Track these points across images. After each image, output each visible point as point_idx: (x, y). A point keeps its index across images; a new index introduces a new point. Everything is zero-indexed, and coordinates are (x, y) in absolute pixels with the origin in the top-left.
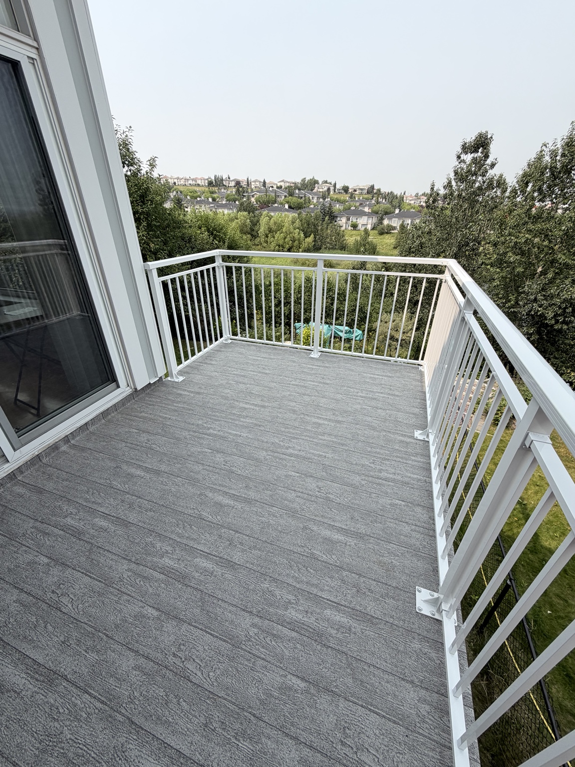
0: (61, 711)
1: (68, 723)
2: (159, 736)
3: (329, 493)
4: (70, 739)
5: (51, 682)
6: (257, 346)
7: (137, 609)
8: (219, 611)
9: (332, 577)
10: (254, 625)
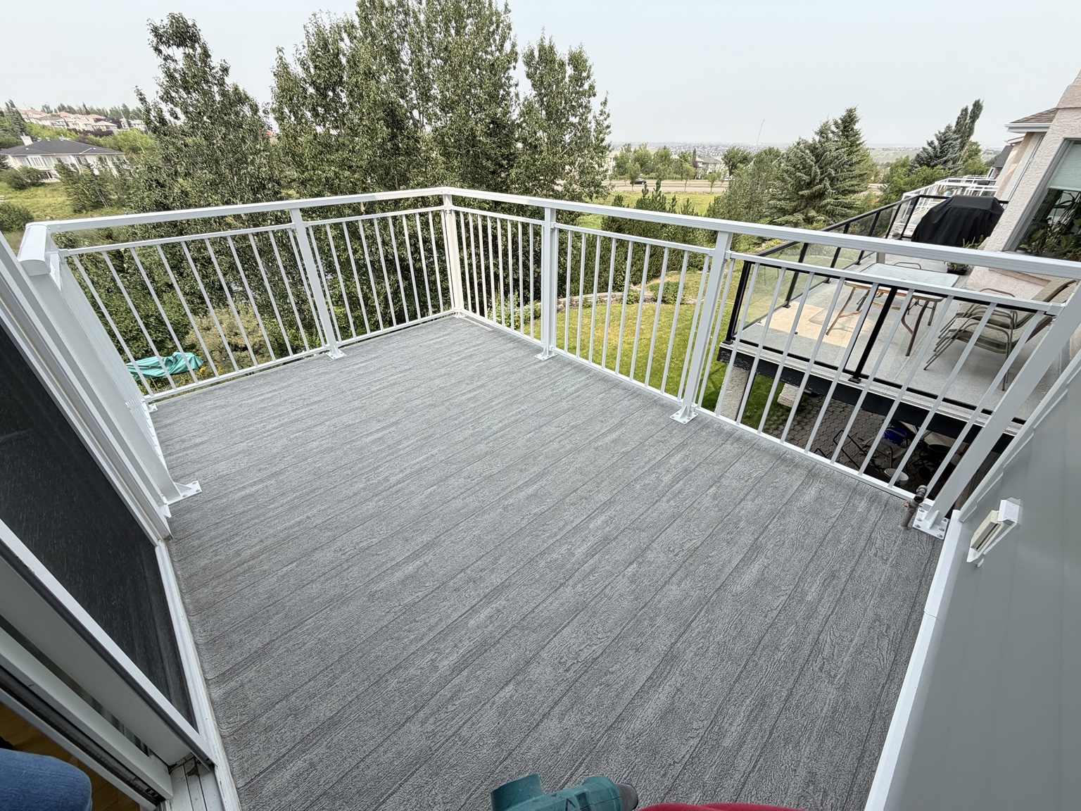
0: (701, 645)
1: (711, 639)
2: (731, 571)
3: (569, 423)
4: (723, 635)
5: (674, 658)
6: (224, 388)
7: (624, 581)
8: (649, 520)
9: (647, 450)
10: (668, 501)
